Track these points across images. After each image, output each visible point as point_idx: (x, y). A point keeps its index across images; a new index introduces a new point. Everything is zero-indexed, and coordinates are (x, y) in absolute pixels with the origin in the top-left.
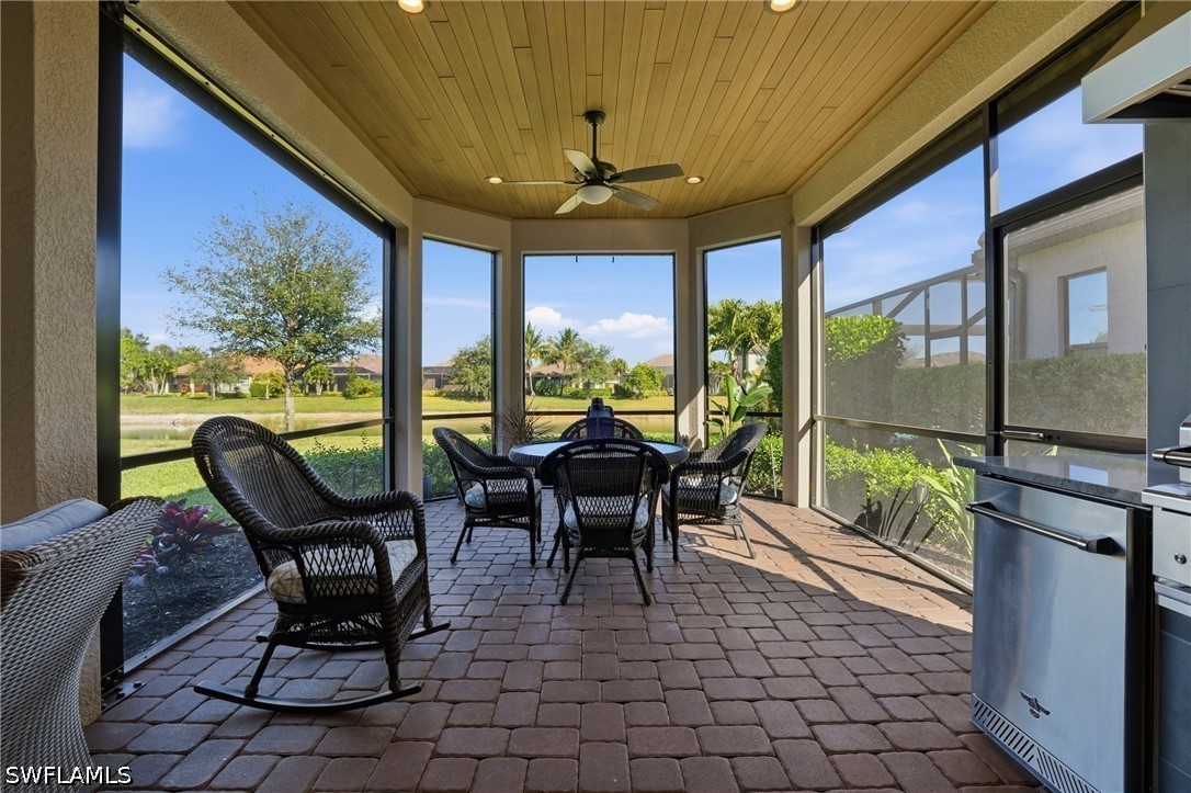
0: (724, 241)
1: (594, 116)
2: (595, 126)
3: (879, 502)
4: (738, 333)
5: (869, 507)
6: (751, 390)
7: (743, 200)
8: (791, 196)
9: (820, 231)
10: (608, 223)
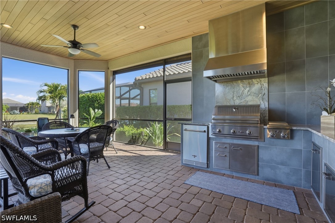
0: (87, 69)
1: (75, 27)
2: (75, 30)
3: (136, 136)
4: (59, 94)
5: (132, 138)
6: (97, 112)
7: (95, 59)
8: (108, 62)
9: (115, 73)
10: (45, 54)
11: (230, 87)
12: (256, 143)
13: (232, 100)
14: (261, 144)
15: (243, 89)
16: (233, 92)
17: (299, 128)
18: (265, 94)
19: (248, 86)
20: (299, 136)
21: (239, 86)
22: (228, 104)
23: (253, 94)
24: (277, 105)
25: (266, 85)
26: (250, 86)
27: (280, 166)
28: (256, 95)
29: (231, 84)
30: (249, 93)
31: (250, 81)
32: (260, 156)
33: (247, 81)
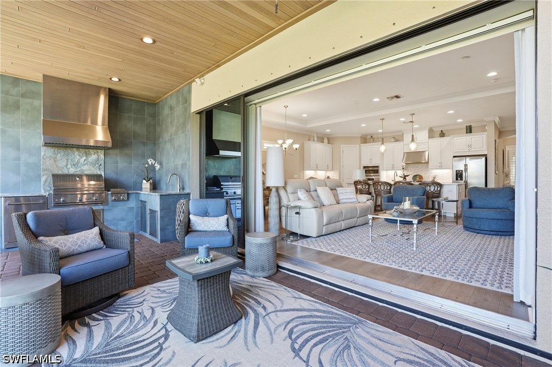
11: (62, 154)
12: (101, 207)
13: (65, 168)
14: (106, 207)
15: (79, 157)
16: (67, 160)
17: (132, 192)
18: (101, 164)
19: (84, 155)
20: (132, 197)
21: (74, 154)
22: (60, 173)
23: (89, 164)
24: (112, 175)
25: (102, 156)
26: (87, 156)
27: (120, 222)
28: (93, 164)
29: (64, 150)
30: (85, 162)
31: (87, 150)
32: (105, 217)
33: (84, 150)
